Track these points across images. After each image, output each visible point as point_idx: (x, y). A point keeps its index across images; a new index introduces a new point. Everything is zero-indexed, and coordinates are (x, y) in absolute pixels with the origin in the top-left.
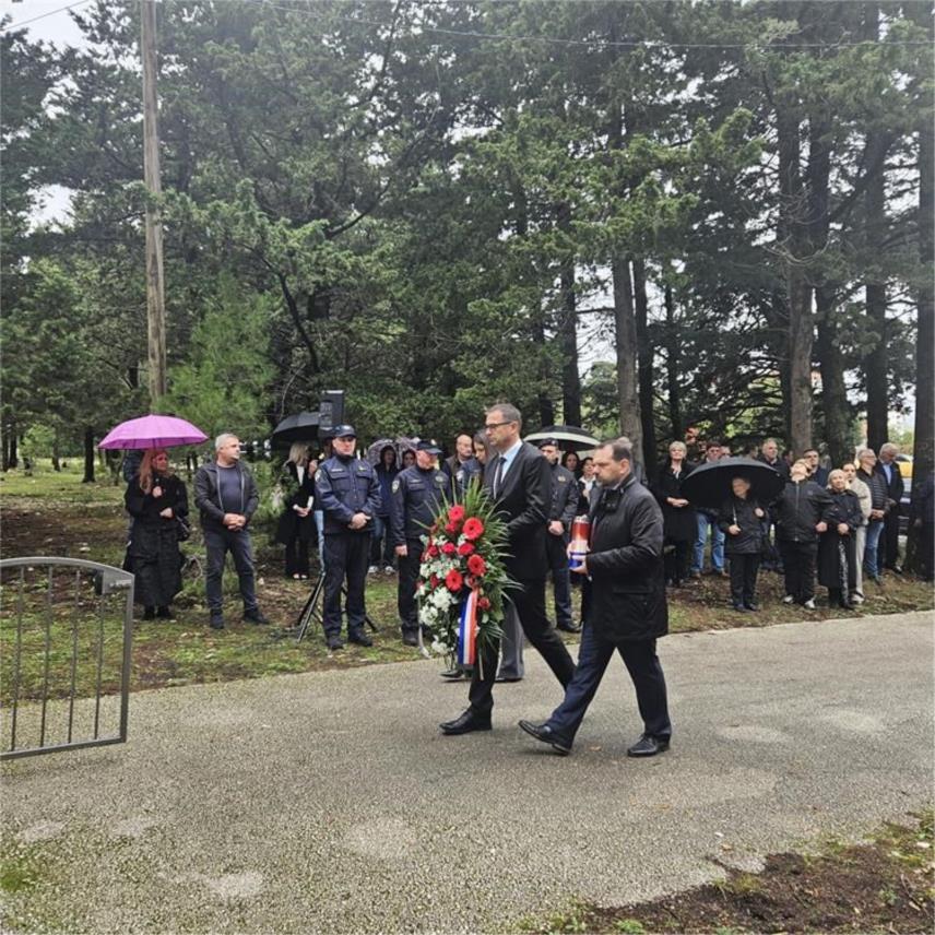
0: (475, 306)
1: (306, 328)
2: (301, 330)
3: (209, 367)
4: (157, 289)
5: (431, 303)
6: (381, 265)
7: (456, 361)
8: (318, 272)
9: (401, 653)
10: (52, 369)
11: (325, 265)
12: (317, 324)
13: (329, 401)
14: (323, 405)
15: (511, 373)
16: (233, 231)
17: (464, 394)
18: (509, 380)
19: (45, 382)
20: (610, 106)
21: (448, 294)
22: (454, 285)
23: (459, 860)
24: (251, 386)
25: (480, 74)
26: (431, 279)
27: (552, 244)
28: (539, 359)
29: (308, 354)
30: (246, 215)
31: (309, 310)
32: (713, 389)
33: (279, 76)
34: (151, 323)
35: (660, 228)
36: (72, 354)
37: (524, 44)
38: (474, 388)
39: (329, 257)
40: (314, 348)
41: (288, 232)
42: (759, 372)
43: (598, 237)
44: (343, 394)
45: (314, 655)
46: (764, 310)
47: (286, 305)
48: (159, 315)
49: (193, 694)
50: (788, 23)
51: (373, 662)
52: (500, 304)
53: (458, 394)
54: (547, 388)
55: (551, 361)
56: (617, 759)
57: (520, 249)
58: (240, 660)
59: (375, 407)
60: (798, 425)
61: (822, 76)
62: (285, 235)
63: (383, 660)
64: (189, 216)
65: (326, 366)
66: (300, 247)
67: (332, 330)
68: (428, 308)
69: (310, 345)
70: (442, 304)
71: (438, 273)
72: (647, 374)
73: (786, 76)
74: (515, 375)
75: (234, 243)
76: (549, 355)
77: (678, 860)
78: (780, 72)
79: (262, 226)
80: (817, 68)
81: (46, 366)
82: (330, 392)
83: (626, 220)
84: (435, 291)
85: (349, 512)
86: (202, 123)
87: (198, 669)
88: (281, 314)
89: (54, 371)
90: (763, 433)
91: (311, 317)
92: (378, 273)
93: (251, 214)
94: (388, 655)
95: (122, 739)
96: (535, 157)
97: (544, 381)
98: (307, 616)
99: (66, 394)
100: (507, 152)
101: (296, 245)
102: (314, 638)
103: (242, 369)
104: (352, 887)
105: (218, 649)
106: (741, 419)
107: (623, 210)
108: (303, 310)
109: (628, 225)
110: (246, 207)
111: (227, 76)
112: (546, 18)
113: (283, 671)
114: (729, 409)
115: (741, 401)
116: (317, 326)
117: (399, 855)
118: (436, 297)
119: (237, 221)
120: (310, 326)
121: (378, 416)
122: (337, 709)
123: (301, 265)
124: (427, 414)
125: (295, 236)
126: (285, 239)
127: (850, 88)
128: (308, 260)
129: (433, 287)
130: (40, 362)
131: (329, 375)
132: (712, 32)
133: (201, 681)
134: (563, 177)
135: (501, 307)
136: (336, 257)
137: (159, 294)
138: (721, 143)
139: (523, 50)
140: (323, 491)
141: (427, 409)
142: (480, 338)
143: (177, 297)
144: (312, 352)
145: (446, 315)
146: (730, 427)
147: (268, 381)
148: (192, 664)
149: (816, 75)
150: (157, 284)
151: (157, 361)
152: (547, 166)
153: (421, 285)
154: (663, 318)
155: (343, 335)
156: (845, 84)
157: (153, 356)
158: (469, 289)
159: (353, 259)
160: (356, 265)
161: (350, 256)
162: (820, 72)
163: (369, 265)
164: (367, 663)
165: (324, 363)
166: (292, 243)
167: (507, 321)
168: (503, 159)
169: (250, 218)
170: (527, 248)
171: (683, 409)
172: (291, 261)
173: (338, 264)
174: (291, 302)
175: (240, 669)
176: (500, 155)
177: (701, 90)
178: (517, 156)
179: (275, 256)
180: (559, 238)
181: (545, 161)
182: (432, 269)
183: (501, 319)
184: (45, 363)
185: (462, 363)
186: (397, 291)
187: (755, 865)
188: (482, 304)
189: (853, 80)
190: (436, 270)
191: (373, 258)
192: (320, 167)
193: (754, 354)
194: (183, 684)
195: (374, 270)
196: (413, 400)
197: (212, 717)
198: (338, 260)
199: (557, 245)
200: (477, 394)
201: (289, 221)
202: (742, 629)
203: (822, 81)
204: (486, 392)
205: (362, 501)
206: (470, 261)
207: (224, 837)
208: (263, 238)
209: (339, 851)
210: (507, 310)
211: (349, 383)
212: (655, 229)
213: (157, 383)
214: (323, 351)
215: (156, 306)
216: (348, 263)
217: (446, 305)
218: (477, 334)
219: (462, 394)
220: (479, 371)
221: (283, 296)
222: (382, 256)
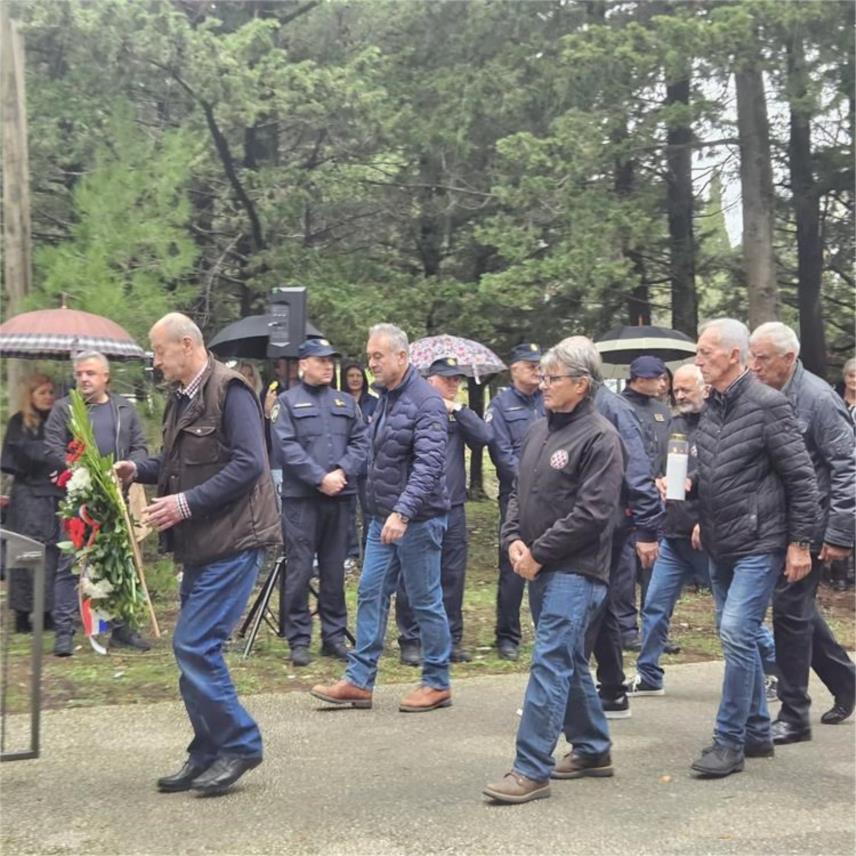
0: (509, 145)
1: (243, 180)
2: (236, 185)
3: (98, 254)
4: (17, 126)
5: (441, 133)
6: (361, 83)
7: (483, 227)
8: (263, 98)
9: (395, 674)
11: (273, 86)
12: (260, 175)
13: (284, 303)
14: (275, 308)
15: (570, 248)
16: (135, 40)
17: (493, 283)
18: (565, 259)
21: (468, 119)
22: (478, 104)
24: (161, 275)
26: (442, 92)
27: (627, 48)
28: (611, 226)
29: (246, 219)
30: (157, 20)
31: (247, 148)
34: (8, 182)
38: (508, 273)
39: (279, 72)
40: (257, 212)
43: (697, 40)
44: (304, 293)
45: (268, 674)
47: (213, 147)
48: (20, 167)
49: (108, 716)
52: (549, 140)
53: (483, 282)
54: (624, 271)
55: (630, 228)
56: (677, 791)
57: (578, 55)
58: (163, 679)
59: (353, 304)
62: (212, 46)
64: (67, 20)
65: (276, 238)
66: (235, 63)
67: (285, 183)
68: (437, 141)
69: (250, 206)
70: (460, 136)
71: (453, 84)
74: (576, 251)
75: (135, 56)
76: (626, 219)
79: (180, 36)
82: (284, 289)
84: (449, 111)
85: (319, 469)
87: (106, 690)
88: (205, 162)
91: (249, 162)
92: (355, 96)
93: (163, 18)
95: (34, 753)
101: (230, 61)
102: (267, 655)
103: (150, 251)
105: (129, 666)
108: (238, 151)
109: (743, 21)
116: (261, 178)
118: (450, 122)
119: (140, 24)
120: (250, 179)
121: (357, 318)
123: (236, 89)
125: (228, 47)
126: (213, 51)
128: (248, 82)
129: (445, 106)
131: (280, 253)
133: (114, 702)
135: (549, 145)
136: (291, 71)
137: (19, 134)
140: (283, 435)
141: (437, 304)
142: (519, 191)
143: (43, 133)
144: (253, 217)
145: (467, 151)
147: (185, 268)
148: (95, 683)
150: (16, 118)
151: (18, 237)
153: (426, 103)
155: (302, 192)
157: (12, 230)
158: (503, 109)
159: (315, 75)
160: (320, 85)
161: (312, 68)
163: (340, 82)
165: (271, 233)
166: (225, 58)
167: (560, 168)
169: (162, 25)
170: (587, 54)
172: (222, 82)
173: (292, 84)
174: (221, 142)
175: (165, 690)
179: (197, 75)
180: (639, 38)
182: (443, 76)
183: (549, 164)
185: (492, 231)
186: (385, 118)
188: (520, 141)
190: (450, 78)
194: (90, 706)
195: (349, 90)
196: (415, 290)
198: (293, 78)
199: (637, 49)
200: (514, 282)
201: (218, 23)
204: (528, 280)
206: (505, 62)
208: (180, 50)
210: (560, 149)
211: (313, 263)
212: (785, 24)
213: (17, 271)
214: (269, 214)
215: (16, 151)
216: (308, 80)
217: (465, 137)
218: (516, 184)
219: (491, 282)
220: (520, 244)
221: (207, 133)
222: (361, 68)
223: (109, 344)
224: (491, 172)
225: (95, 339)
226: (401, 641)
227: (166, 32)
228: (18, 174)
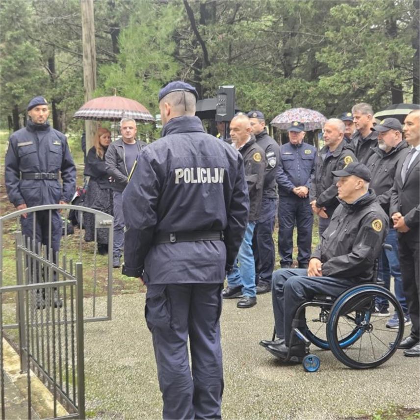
0: (336, 11)
1: (200, 31)
2: (197, 33)
4: (89, 5)
5: (299, 5)
7: (320, 53)
10: (15, 68)
12: (209, 28)
13: (224, 94)
14: (219, 97)
15: (365, 64)
17: (326, 82)
18: (363, 69)
19: (10, 79)
24: (161, 80)
28: (388, 52)
29: (201, 51)
34: (85, 32)
36: (29, 56)
38: (335, 76)
40: (206, 46)
44: (234, 88)
47: (186, 14)
48: (90, 25)
52: (357, 8)
53: (321, 81)
54: (394, 76)
55: (398, 53)
65: (214, 60)
69: (203, 44)
70: (309, 6)
74: (369, 65)
76: (397, 49)
81: (10, 67)
82: (224, 87)
88: (181, 21)
89: (17, 71)
91: (202, 22)
95: (109, 318)
99: (25, 88)
103: (154, 67)
104: (259, 392)
108: (197, 16)
120: (204, 30)
121: (257, 100)
130: (6, 64)
131: (218, 67)
135: (358, 11)
137: (90, 9)
141: (296, 93)
142: (339, 34)
144: (204, 49)
145: (313, 14)
147: (173, 75)
151: (90, 61)
155: (230, 36)
157: (87, 57)
165: (213, 57)
167: (362, 22)
174: (189, 11)
183: (357, 20)
184: (10, 65)
185: (325, 55)
188: (342, 8)
196: (284, 85)
200: (338, 81)
204: (344, 80)
210: (363, 13)
211: (233, 72)
213: (89, 78)
214: (213, 48)
215: (88, 17)
217: (312, 7)
218: (338, 31)
219: (324, 81)
220: (339, 61)
221: (183, 7)
223: (139, 114)
224: (325, 25)
225: (132, 112)
226: (282, 262)
228: (90, 29)
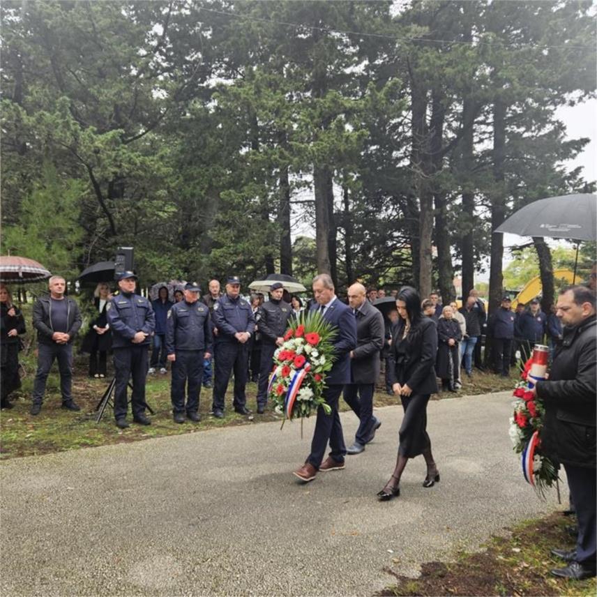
0: (225, 195)
1: (106, 204)
2: (103, 205)
3: (34, 229)
5: (195, 191)
6: (161, 163)
7: (212, 231)
8: (117, 166)
9: (171, 429)
11: (121, 161)
12: (115, 202)
13: (123, 254)
14: (118, 257)
15: (249, 240)
16: (53, 133)
17: (217, 253)
18: (247, 244)
20: (314, 70)
21: (206, 186)
22: (211, 180)
23: (214, 586)
24: (65, 243)
25: (229, 42)
26: (195, 175)
27: (277, 156)
28: (267, 231)
29: (108, 222)
30: (64, 122)
31: (109, 191)
32: (371, 255)
33: (90, 29)
35: (345, 150)
37: (259, 25)
38: (223, 249)
39: (124, 156)
40: (113, 218)
41: (94, 137)
42: (398, 245)
43: (307, 153)
44: (132, 250)
45: (108, 433)
46: (402, 207)
47: (93, 188)
49: (14, 465)
50: (424, 28)
51: (152, 437)
52: (242, 194)
53: (213, 253)
54: (271, 251)
55: (275, 233)
56: (321, 500)
57: (256, 158)
58: (52, 438)
59: (155, 260)
60: (424, 278)
61: (442, 63)
62: (92, 138)
63: (158, 435)
64: (19, 120)
65: (121, 231)
66: (103, 147)
67: (125, 206)
68: (193, 195)
69: (110, 216)
70: (203, 193)
71: (200, 173)
72: (333, 244)
73: (421, 61)
74: (251, 241)
75: (54, 142)
76: (273, 229)
77: (365, 573)
78: (418, 58)
79: (76, 131)
80: (439, 58)
82: (123, 248)
83: (325, 144)
84: (198, 184)
85: (132, 331)
86: (32, 58)
87: (19, 446)
88: (88, 194)
90: (401, 283)
91: (110, 197)
92: (159, 169)
93: (67, 122)
94: (161, 431)
96: (266, 99)
97: (270, 246)
98: (104, 404)
100: (247, 94)
101: (100, 145)
102: (109, 420)
103: (59, 230)
105: (36, 430)
106: (387, 274)
107: (322, 137)
108: (105, 192)
109: (326, 147)
110: (63, 116)
111: (51, 26)
112: (273, 9)
113: (85, 445)
114: (381, 267)
115: (388, 263)
116: (115, 203)
117: (170, 585)
118: (198, 188)
119: (57, 126)
120: (110, 203)
121: (157, 266)
122: (125, 473)
123: (104, 160)
124: (192, 265)
125: (99, 140)
126: (92, 141)
127: (459, 72)
128: (109, 157)
129: (197, 181)
131: (123, 237)
132: (377, 30)
133: (22, 455)
134: (284, 113)
135: (242, 196)
136: (129, 156)
138: (383, 99)
139: (259, 29)
140: (113, 317)
141: (192, 262)
142: (227, 217)
143: (11, 178)
144: (111, 221)
146: (381, 279)
147: (78, 240)
148: (15, 442)
149: (438, 63)
152: (274, 105)
153: (188, 179)
154: (342, 210)
155: (134, 210)
156: (456, 69)
158: (221, 183)
159: (141, 158)
160: (143, 163)
161: (139, 156)
162: (441, 61)
163: (153, 163)
164: (147, 438)
165: (119, 229)
166: (98, 144)
167: (246, 206)
168: (245, 98)
169: (66, 125)
170: (260, 158)
171: (354, 267)
172: (97, 157)
173: (130, 161)
174: (96, 185)
175: (52, 445)
176: (243, 96)
177: (367, 68)
178: (254, 97)
179: (85, 153)
180: (281, 153)
181: (273, 102)
182: (195, 169)
183: (242, 203)
185: (215, 233)
186: (171, 182)
187: (415, 572)
188: (230, 193)
189: (460, 67)
190: (199, 170)
191: (155, 158)
192: (119, 93)
193: (396, 234)
194: (7, 458)
195: (156, 166)
196: (182, 256)
197: (29, 483)
198: (131, 159)
199: (280, 157)
200: (226, 253)
201: (95, 129)
202: (392, 407)
203: (442, 66)
204: (232, 252)
205: (142, 324)
206: (221, 165)
207: (33, 580)
208: (76, 139)
209: (124, 585)
210: (247, 198)
211: (138, 242)
212: (342, 150)
214: (119, 220)
216: (138, 161)
217: (205, 194)
218: (226, 214)
220: (227, 238)
221: (90, 181)
222: (162, 158)
223: (36, 269)
225: (30, 267)
227: (69, 129)
